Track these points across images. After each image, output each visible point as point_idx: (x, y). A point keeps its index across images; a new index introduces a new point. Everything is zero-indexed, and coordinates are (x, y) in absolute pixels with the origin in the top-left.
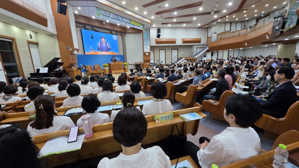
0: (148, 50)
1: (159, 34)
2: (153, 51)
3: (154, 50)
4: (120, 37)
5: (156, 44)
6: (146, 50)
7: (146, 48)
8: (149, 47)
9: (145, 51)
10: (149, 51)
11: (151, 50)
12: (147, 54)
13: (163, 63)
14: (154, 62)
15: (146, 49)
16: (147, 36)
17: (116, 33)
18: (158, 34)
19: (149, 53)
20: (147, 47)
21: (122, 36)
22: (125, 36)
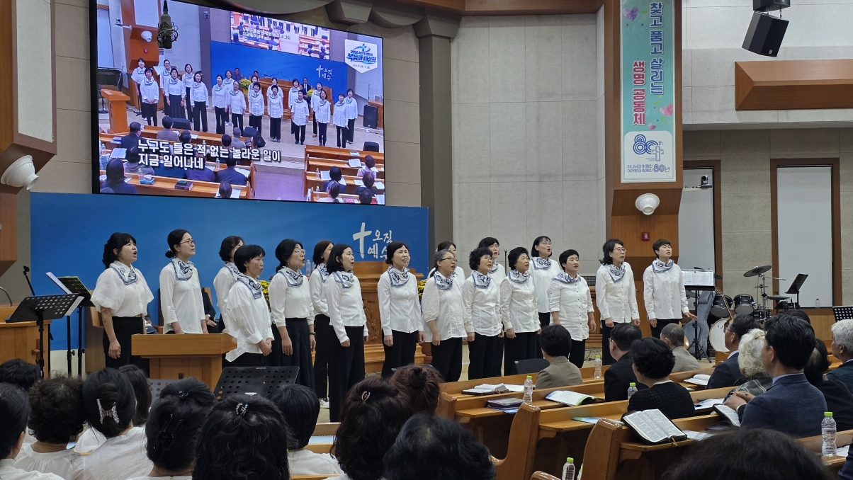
0: (658, 168)
1: (775, 14)
2: (708, 174)
3: (715, 166)
4: (408, 48)
5: (740, 107)
6: (635, 169)
7: (643, 146)
8: (667, 142)
9: (627, 177)
10: (669, 176)
11: (686, 164)
12: (648, 203)
13: (815, 294)
14: (718, 277)
15: (644, 159)
16: (656, 36)
17: (373, 19)
18: (764, 19)
19: (670, 196)
20: (650, 135)
21: (423, 39)
22: (450, 39)
